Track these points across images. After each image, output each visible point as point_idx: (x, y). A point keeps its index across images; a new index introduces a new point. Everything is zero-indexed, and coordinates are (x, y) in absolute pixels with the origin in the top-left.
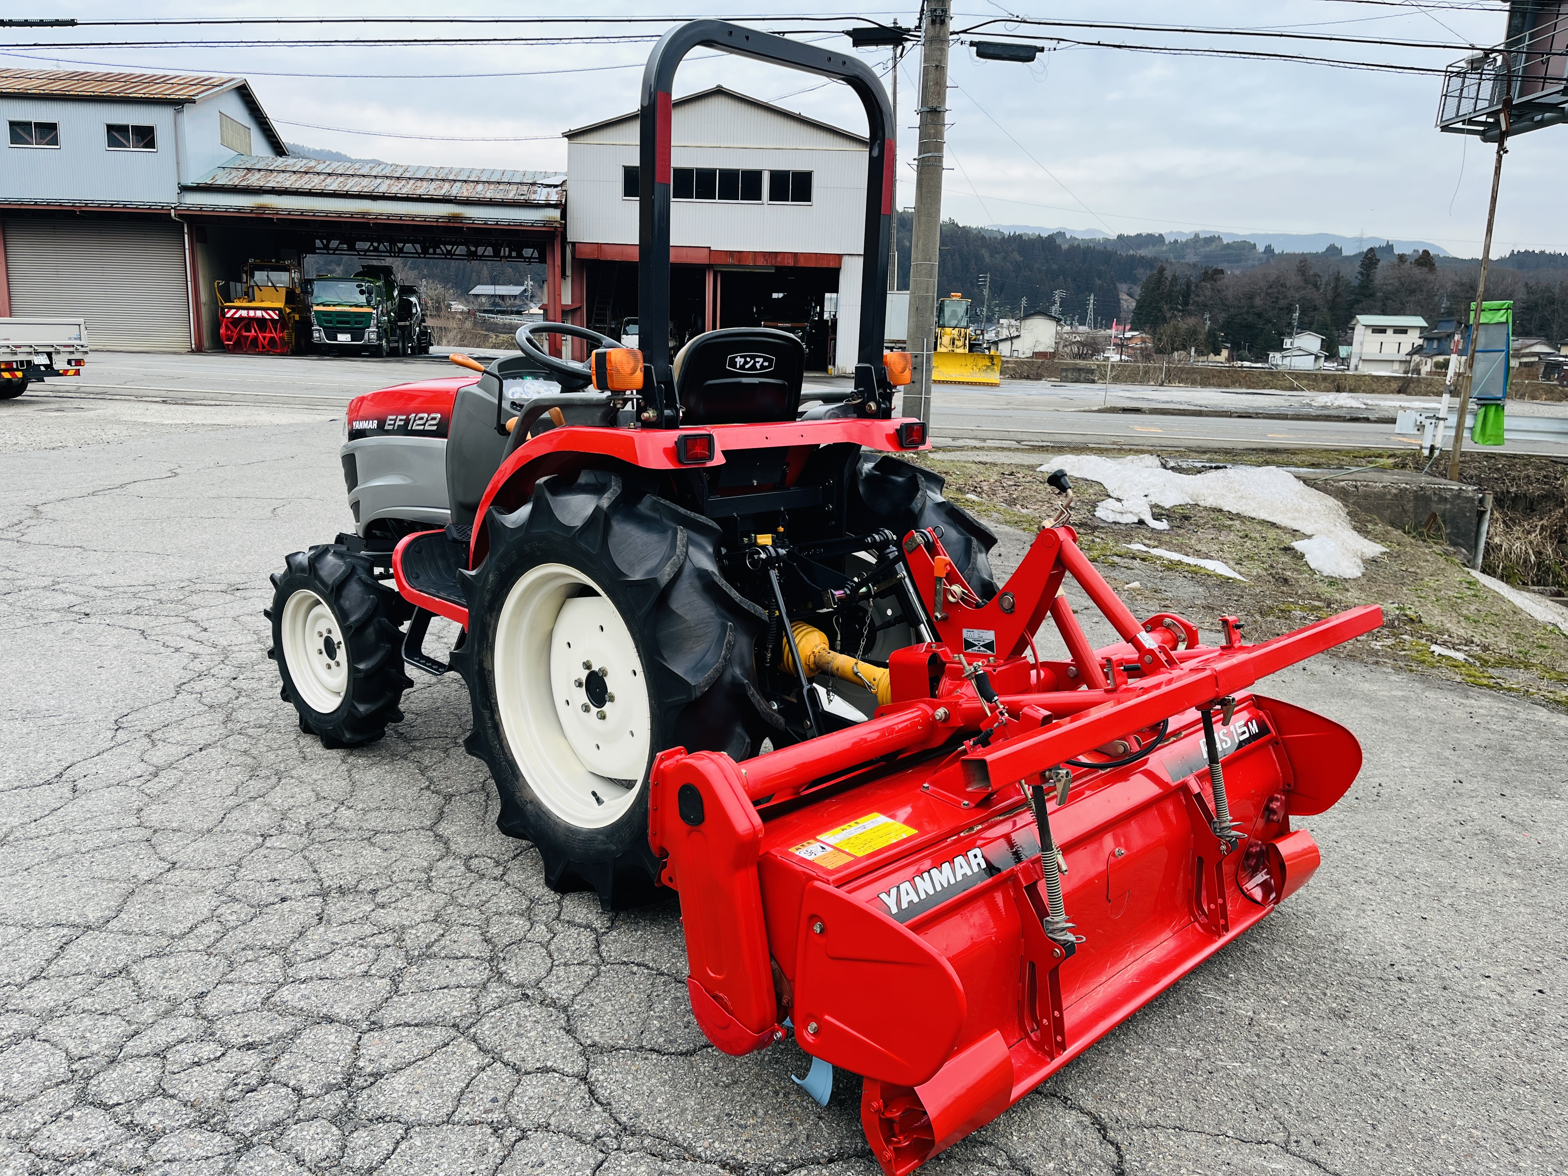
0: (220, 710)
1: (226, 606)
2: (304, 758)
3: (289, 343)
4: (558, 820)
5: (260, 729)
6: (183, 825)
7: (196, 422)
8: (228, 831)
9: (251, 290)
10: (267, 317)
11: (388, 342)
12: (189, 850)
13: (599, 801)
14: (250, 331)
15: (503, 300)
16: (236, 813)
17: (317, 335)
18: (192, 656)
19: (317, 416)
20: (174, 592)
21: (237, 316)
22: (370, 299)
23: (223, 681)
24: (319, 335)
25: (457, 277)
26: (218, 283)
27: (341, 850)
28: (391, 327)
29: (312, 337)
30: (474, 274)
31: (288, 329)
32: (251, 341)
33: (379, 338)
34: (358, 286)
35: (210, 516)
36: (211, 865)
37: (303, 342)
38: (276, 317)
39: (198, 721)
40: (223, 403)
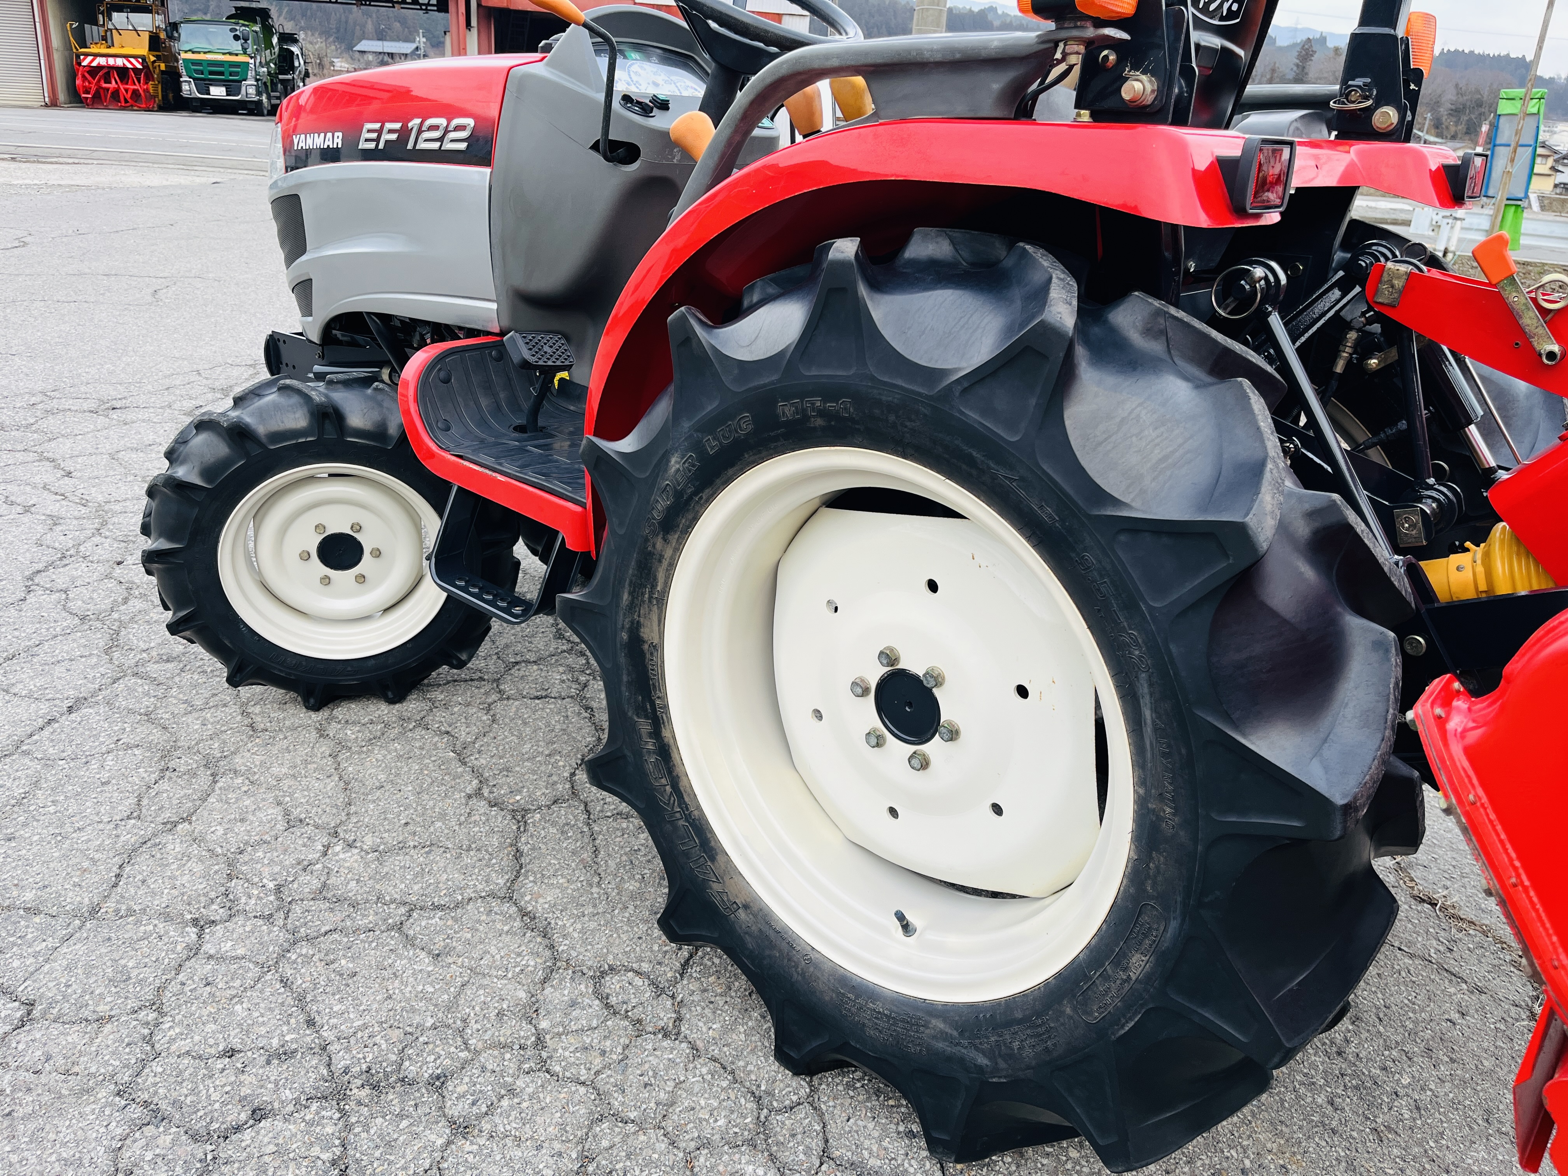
0: (99, 624)
1: (98, 434)
2: (251, 726)
3: (155, 97)
4: (813, 955)
5: (170, 666)
6: (44, 894)
7: (50, 183)
8: (131, 912)
9: (109, 33)
10: (129, 66)
11: (269, 98)
12: (58, 965)
13: (906, 928)
14: (110, 83)
15: (392, 58)
16: (143, 864)
17: (187, 88)
18: (50, 522)
19: (195, 178)
20: (22, 413)
21: (94, 64)
22: (245, 45)
23: (101, 568)
24: (188, 88)
25: (338, 31)
26: (71, 25)
27: (353, 959)
28: (272, 81)
29: (180, 90)
30: (358, 27)
31: (153, 80)
32: (112, 93)
33: (259, 93)
34: (232, 30)
35: (69, 299)
36: (103, 1009)
37: (171, 95)
38: (139, 66)
39: (63, 648)
40: (82, 161)
